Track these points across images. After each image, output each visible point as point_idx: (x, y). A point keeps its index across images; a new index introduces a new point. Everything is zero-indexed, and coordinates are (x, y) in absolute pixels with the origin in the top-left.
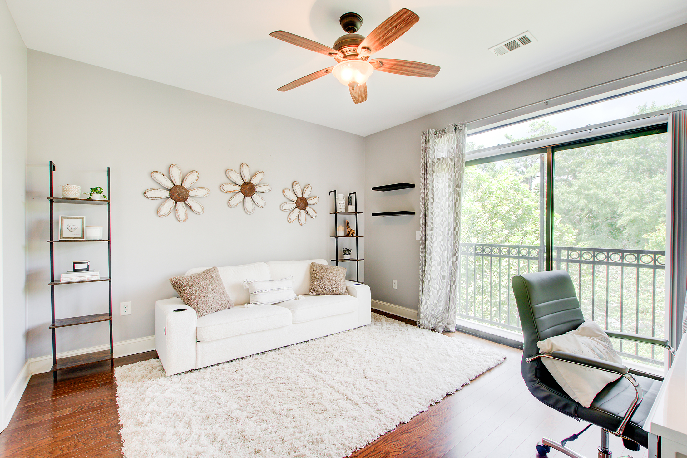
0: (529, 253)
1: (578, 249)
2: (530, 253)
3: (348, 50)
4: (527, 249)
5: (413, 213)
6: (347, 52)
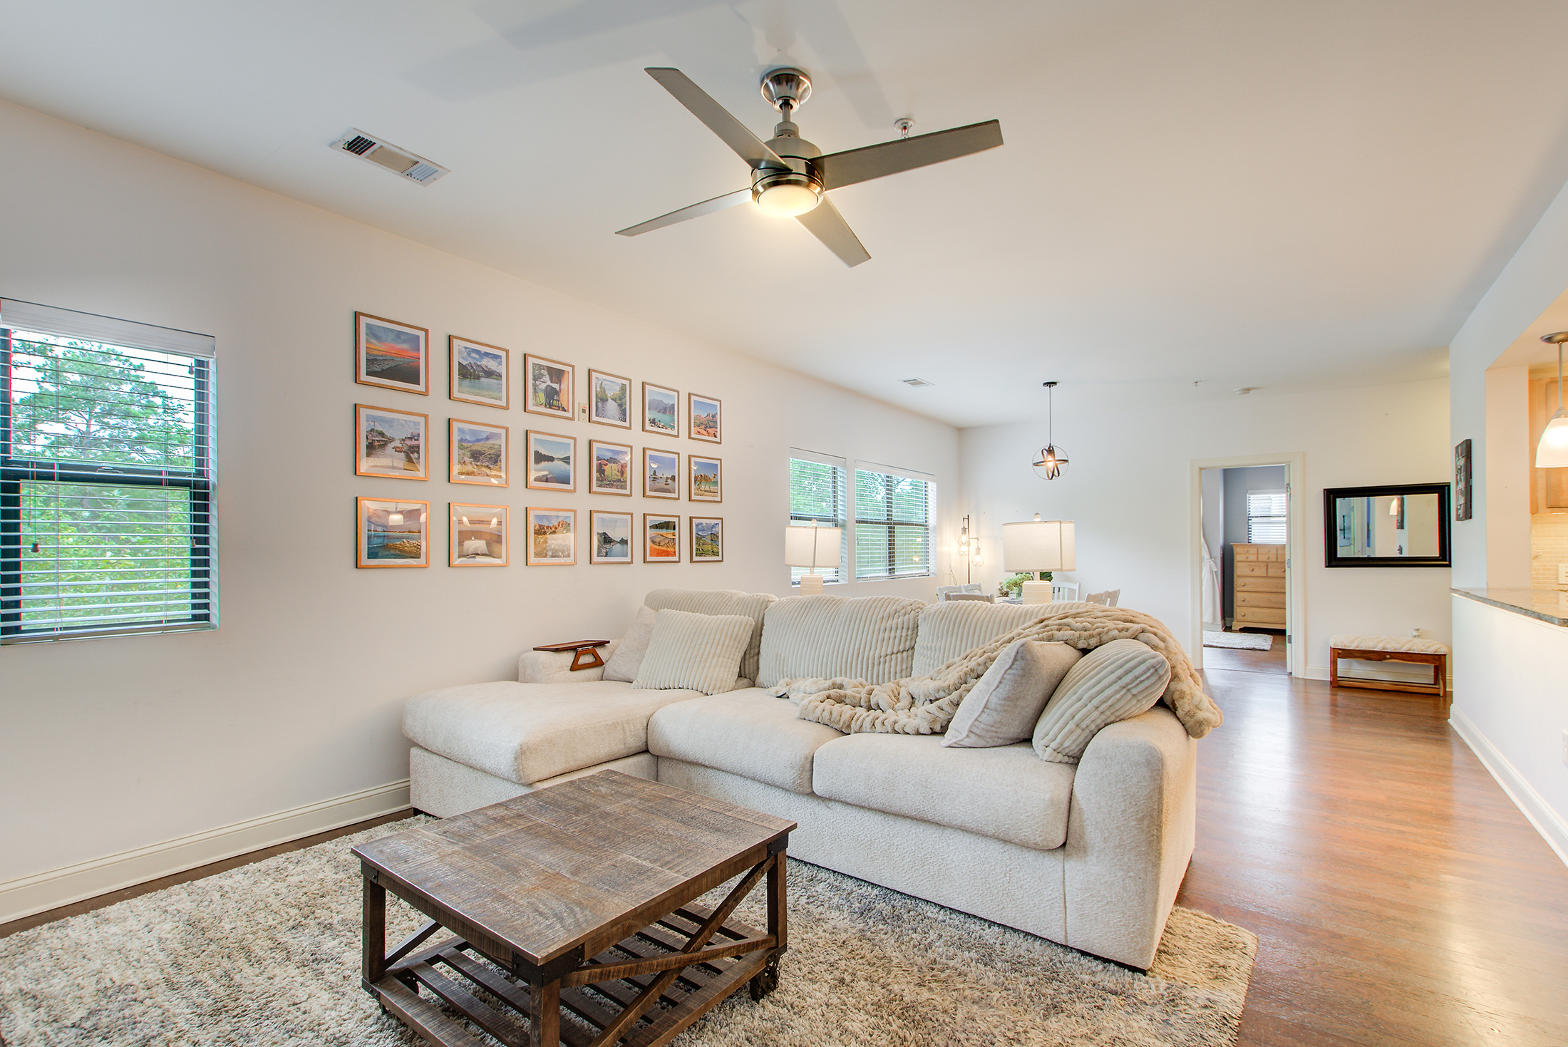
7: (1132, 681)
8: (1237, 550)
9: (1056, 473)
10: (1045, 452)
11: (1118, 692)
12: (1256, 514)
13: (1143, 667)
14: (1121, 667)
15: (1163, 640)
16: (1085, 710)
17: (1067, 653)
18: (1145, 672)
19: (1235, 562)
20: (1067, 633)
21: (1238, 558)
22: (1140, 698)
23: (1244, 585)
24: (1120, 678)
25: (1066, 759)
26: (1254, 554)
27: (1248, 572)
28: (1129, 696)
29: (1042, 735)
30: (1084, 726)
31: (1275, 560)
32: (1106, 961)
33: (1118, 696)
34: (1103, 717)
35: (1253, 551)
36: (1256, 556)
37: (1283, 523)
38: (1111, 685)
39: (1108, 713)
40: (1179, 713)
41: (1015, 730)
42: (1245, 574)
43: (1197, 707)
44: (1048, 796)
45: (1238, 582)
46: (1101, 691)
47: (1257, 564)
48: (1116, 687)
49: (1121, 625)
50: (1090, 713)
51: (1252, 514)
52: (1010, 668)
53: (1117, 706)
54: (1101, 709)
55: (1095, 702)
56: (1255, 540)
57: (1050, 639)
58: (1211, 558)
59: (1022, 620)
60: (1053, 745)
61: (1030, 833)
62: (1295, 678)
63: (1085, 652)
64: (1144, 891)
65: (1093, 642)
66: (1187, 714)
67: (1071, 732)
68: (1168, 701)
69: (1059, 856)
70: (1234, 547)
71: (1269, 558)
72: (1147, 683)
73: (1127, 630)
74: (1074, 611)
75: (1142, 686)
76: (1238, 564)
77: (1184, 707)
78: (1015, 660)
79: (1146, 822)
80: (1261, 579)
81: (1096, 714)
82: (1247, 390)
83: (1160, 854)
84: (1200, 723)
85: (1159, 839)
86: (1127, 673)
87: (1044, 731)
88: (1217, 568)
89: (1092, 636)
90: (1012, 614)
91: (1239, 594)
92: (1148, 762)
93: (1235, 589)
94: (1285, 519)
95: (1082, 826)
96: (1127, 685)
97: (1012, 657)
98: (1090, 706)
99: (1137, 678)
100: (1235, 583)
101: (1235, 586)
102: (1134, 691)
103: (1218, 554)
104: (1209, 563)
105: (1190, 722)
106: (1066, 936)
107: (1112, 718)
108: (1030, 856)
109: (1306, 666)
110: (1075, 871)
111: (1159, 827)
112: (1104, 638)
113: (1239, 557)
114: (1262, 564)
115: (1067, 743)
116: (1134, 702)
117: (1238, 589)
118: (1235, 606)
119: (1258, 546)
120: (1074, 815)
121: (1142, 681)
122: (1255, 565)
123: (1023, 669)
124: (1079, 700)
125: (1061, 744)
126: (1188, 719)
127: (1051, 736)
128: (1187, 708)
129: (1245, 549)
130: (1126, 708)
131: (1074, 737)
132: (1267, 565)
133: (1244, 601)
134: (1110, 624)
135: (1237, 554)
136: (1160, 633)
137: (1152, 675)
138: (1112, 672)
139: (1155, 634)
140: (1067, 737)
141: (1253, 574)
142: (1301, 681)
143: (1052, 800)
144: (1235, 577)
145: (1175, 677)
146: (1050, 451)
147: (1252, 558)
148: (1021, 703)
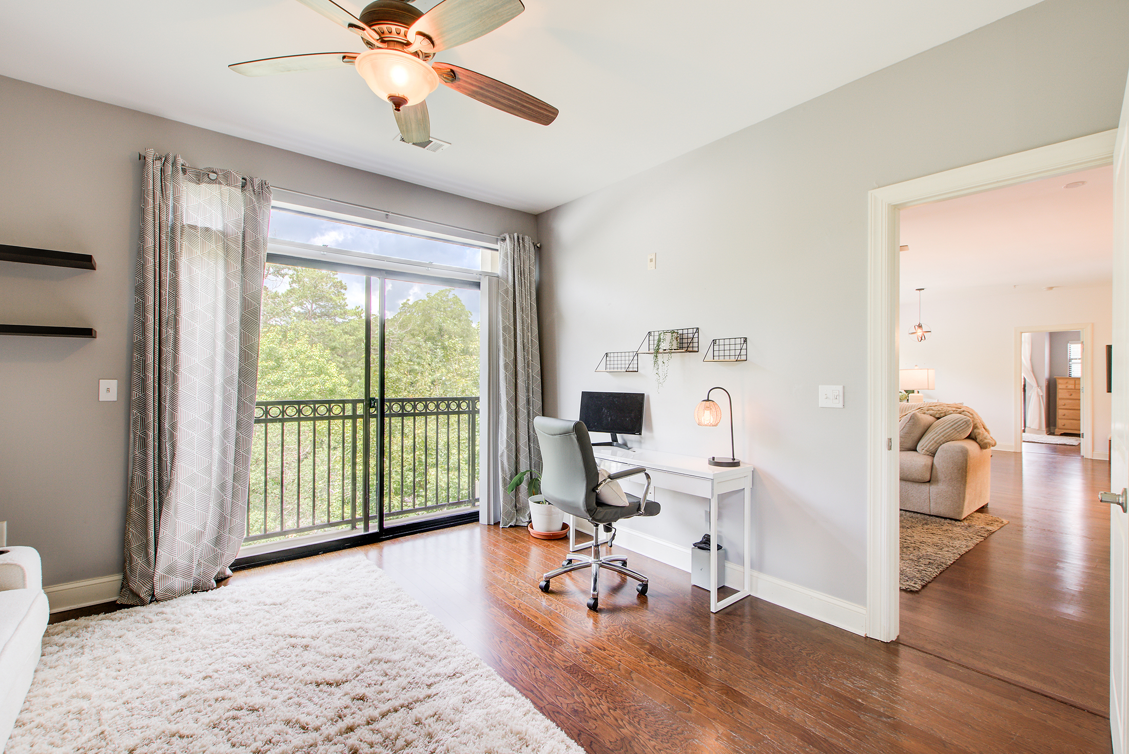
0: (283, 412)
1: (399, 400)
2: (285, 411)
3: (394, 31)
4: (264, 407)
5: (88, 333)
6: (390, 33)
7: (957, 427)
8: (1060, 382)
9: (923, 338)
10: (916, 327)
11: (951, 430)
12: (1072, 358)
13: (961, 422)
14: (953, 422)
15: (972, 414)
16: (938, 437)
17: (932, 419)
18: (962, 424)
19: (1057, 389)
20: (931, 412)
21: (1059, 386)
22: (960, 432)
23: (1064, 405)
24: (952, 426)
25: (930, 454)
26: (1072, 384)
27: (1067, 396)
28: (956, 432)
29: (921, 446)
30: (938, 442)
32: (945, 518)
33: (952, 432)
34: (945, 439)
35: (1070, 382)
36: (1074, 386)
37: (1079, 363)
38: (949, 428)
39: (948, 438)
40: (978, 440)
41: (909, 444)
42: (1065, 397)
43: (985, 438)
44: (923, 463)
45: (1060, 403)
46: (945, 430)
48: (951, 429)
49: (954, 409)
50: (941, 437)
51: (1070, 358)
52: (908, 422)
53: (951, 435)
54: (945, 436)
55: (942, 434)
57: (924, 413)
58: (1038, 386)
59: (910, 409)
60: (925, 449)
61: (916, 476)
62: (1086, 459)
63: (938, 418)
64: (960, 493)
65: (942, 415)
66: (981, 440)
67: (933, 444)
68: (973, 435)
69: (928, 484)
70: (1057, 379)
72: (963, 427)
73: (957, 411)
74: (934, 405)
75: (961, 428)
76: (1060, 390)
77: (979, 438)
78: (910, 419)
79: (961, 471)
81: (943, 438)
82: (1051, 288)
83: (966, 481)
84: (986, 444)
85: (966, 476)
86: (955, 424)
87: (922, 444)
88: (1043, 393)
89: (941, 413)
90: (905, 407)
91: (1060, 411)
92: (962, 451)
93: (1057, 407)
94: (1080, 361)
95: (937, 473)
96: (955, 428)
97: (909, 418)
98: (940, 435)
99: (959, 425)
100: (1057, 403)
102: (958, 430)
103: (1044, 384)
104: (1036, 390)
105: (982, 443)
106: (930, 511)
107: (949, 440)
108: (916, 485)
109: (1093, 451)
110: (934, 489)
111: (966, 472)
112: (947, 413)
113: (1061, 386)
115: (931, 448)
116: (958, 434)
117: (1059, 407)
118: (1057, 419)
119: (1076, 379)
120: (934, 470)
121: (961, 427)
123: (913, 422)
124: (936, 433)
125: (929, 448)
126: (981, 442)
127: (925, 446)
128: (981, 438)
129: (1066, 381)
130: (954, 436)
131: (934, 446)
132: (1072, 391)
133: (1064, 415)
134: (949, 409)
135: (1059, 384)
136: (971, 412)
137: (965, 424)
138: (949, 424)
139: (969, 412)
140: (931, 446)
141: (1071, 397)
142: (1089, 460)
143: (925, 465)
144: (1058, 399)
145: (975, 427)
146: (920, 326)
147: (1071, 386)
148: (912, 435)
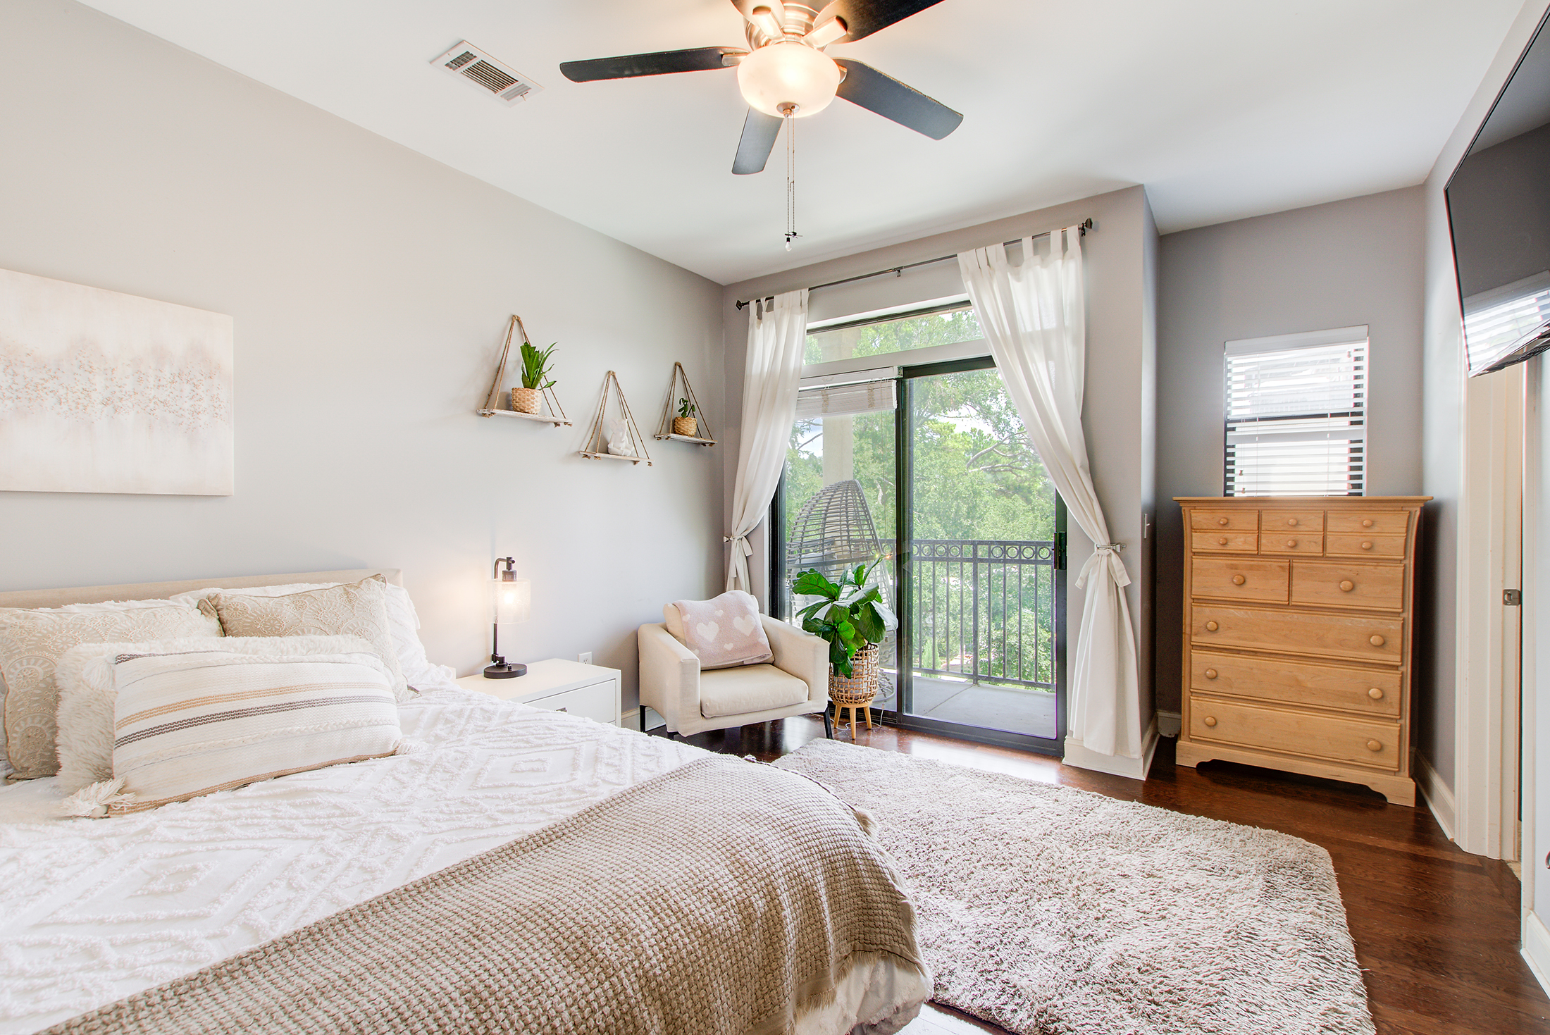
8: (1195, 518)
12: (1247, 413)
19: (1188, 556)
21: (1196, 542)
23: (1214, 629)
26: (1246, 532)
27: (1226, 589)
31: (1317, 550)
35: (1246, 520)
36: (1252, 539)
42: (1217, 594)
45: (1196, 618)
47: (1256, 562)
51: (1234, 414)
56: (1243, 487)
58: (1112, 543)
70: (1186, 510)
71: (1295, 546)
76: (1197, 561)
80: (1269, 613)
88: (1132, 576)
91: (1197, 656)
93: (1185, 638)
100: (1186, 620)
101: (1186, 629)
103: (1135, 530)
104: (1105, 560)
113: (1200, 540)
114: (1274, 564)
117: (1195, 639)
118: (1185, 690)
119: (1259, 505)
122: (1251, 568)
129: (1220, 516)
132: (1290, 568)
133: (1214, 678)
135: (1193, 531)
141: (1244, 593)
144: (1187, 601)
147: (1242, 542)
